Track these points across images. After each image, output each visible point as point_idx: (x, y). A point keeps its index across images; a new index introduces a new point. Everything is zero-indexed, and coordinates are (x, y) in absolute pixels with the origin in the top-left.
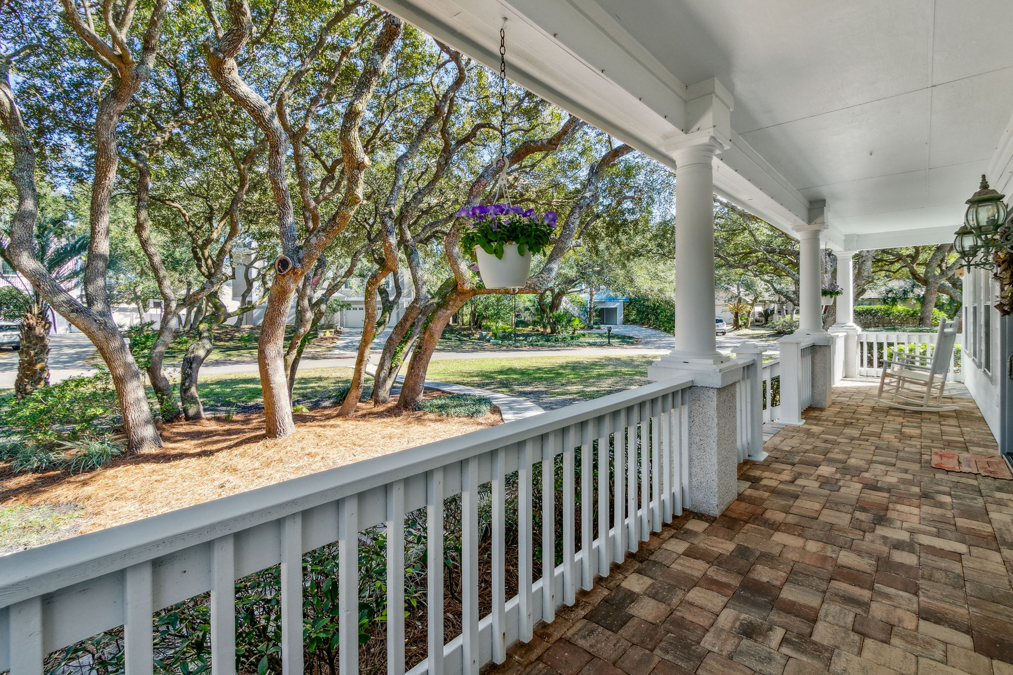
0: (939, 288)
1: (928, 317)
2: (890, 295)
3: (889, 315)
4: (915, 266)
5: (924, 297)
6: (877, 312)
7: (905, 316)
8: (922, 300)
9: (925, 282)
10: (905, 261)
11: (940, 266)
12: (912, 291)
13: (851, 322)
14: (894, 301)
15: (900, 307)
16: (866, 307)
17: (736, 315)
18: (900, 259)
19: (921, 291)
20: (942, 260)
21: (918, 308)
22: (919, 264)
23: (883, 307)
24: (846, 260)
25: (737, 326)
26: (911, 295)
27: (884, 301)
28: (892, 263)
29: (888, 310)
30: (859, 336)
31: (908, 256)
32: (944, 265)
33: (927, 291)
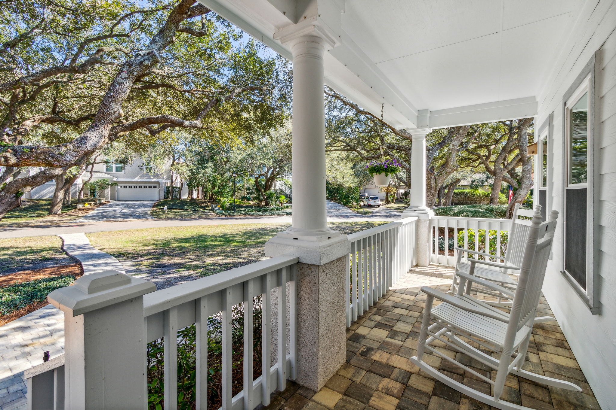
0: (503, 178)
1: (496, 198)
2: (474, 183)
3: (474, 195)
4: (488, 162)
5: (494, 184)
6: (467, 194)
7: (483, 196)
8: (493, 187)
9: (494, 173)
10: (482, 159)
11: (503, 163)
12: (487, 181)
13: (423, 206)
14: (477, 187)
15: (480, 191)
16: (461, 191)
17: (387, 194)
18: (479, 158)
19: (491, 181)
20: (505, 159)
21: (490, 191)
22: (491, 162)
23: (471, 191)
24: (419, 138)
25: (388, 202)
26: (486, 183)
27: (471, 187)
28: (474, 161)
29: (473, 192)
30: (431, 221)
31: (484, 156)
32: (506, 163)
33: (496, 179)
